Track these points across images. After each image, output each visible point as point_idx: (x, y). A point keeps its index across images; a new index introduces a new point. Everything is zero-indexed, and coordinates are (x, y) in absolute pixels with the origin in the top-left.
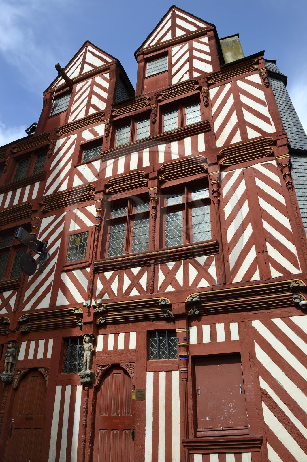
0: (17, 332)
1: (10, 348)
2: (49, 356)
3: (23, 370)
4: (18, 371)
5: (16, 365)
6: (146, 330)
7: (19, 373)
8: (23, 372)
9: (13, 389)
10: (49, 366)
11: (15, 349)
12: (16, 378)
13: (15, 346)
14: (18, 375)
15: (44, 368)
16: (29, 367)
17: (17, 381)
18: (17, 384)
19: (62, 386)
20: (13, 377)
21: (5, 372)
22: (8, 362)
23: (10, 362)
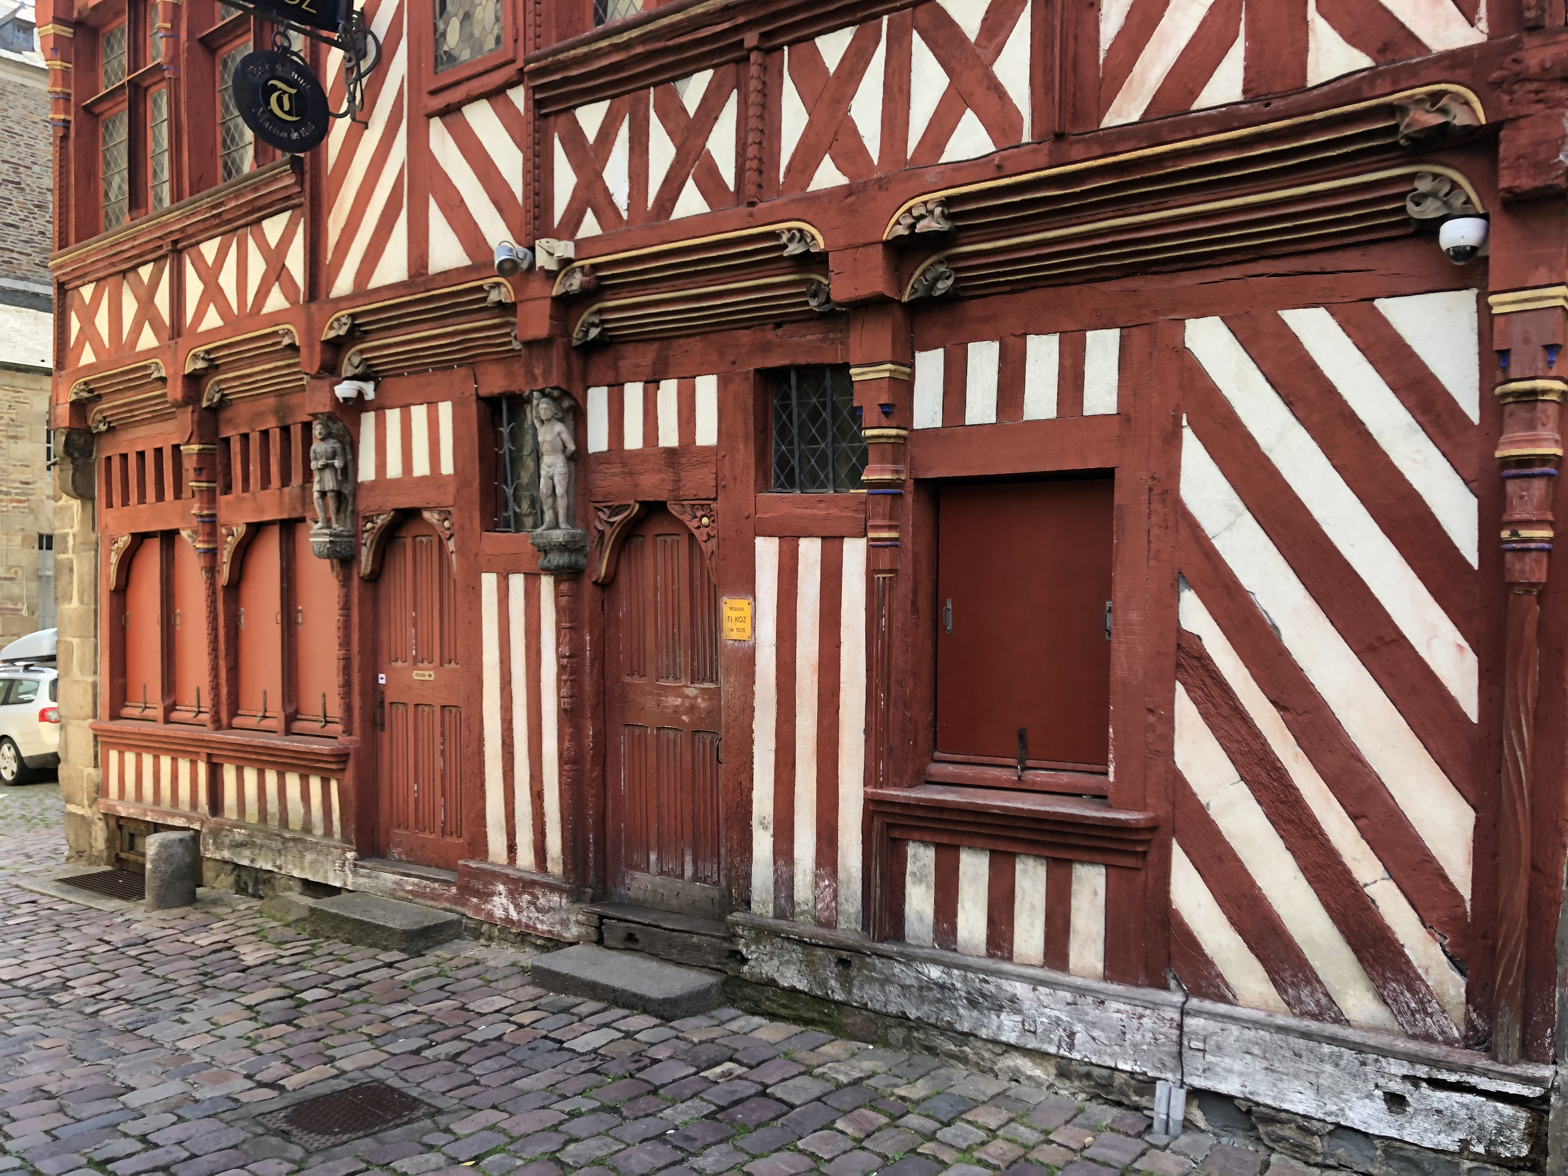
1: (322, 440)
2: (447, 467)
3: (378, 515)
4: (364, 518)
5: (359, 500)
6: (752, 369)
7: (369, 525)
8: (379, 522)
9: (361, 578)
10: (451, 503)
11: (342, 442)
12: (364, 542)
14: (366, 531)
15: (436, 509)
16: (395, 507)
17: (368, 554)
18: (370, 563)
19: (497, 573)
20: (353, 540)
21: (323, 526)
22: (323, 490)
23: (332, 490)
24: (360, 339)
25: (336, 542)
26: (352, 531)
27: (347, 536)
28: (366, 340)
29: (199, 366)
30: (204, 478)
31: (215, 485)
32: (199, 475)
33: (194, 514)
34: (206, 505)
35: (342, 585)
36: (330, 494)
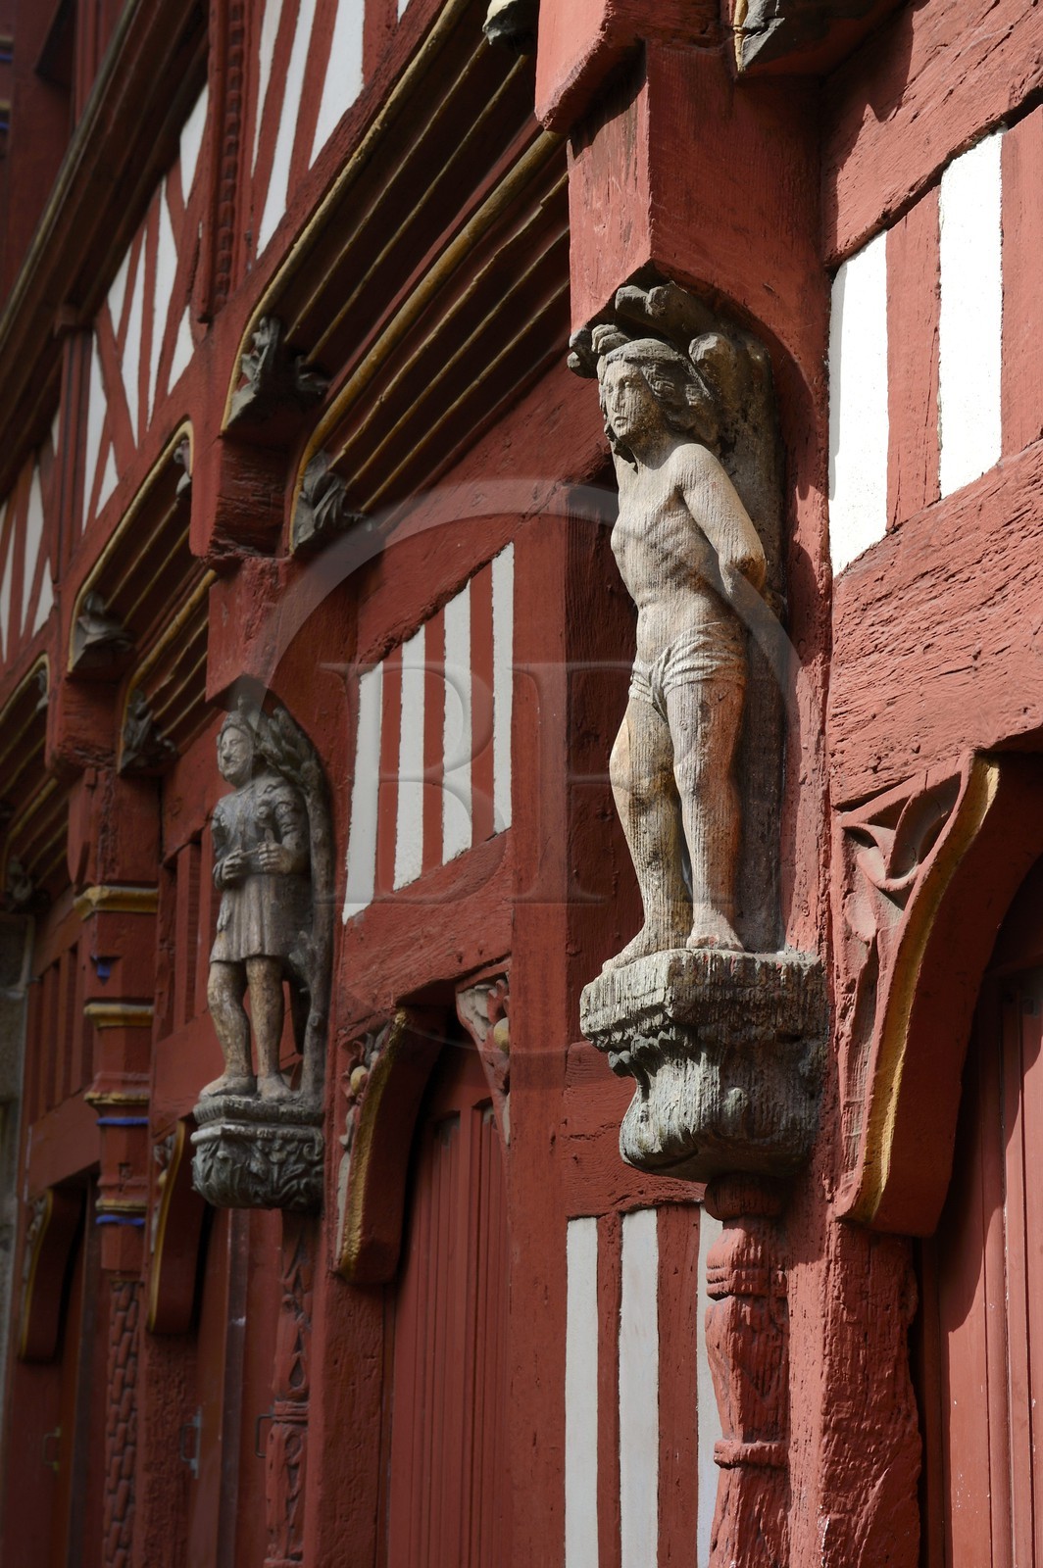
0: (245, 574)
1: (238, 782)
5: (334, 984)
7: (358, 1073)
8: (375, 1056)
10: (504, 941)
12: (341, 1140)
13: (269, 746)
14: (352, 1100)
15: (481, 976)
16: (401, 992)
17: (352, 1185)
18: (358, 1220)
19: (598, 1217)
20: (317, 1134)
21: (231, 1085)
22: (235, 958)
23: (260, 956)
24: (316, 403)
25: (253, 1139)
26: (311, 1102)
27: (294, 1119)
28: (329, 396)
29: (89, 640)
30: (115, 988)
31: (150, 1010)
32: (103, 979)
33: (90, 1101)
34: (119, 1075)
35: (288, 1304)
36: (256, 971)
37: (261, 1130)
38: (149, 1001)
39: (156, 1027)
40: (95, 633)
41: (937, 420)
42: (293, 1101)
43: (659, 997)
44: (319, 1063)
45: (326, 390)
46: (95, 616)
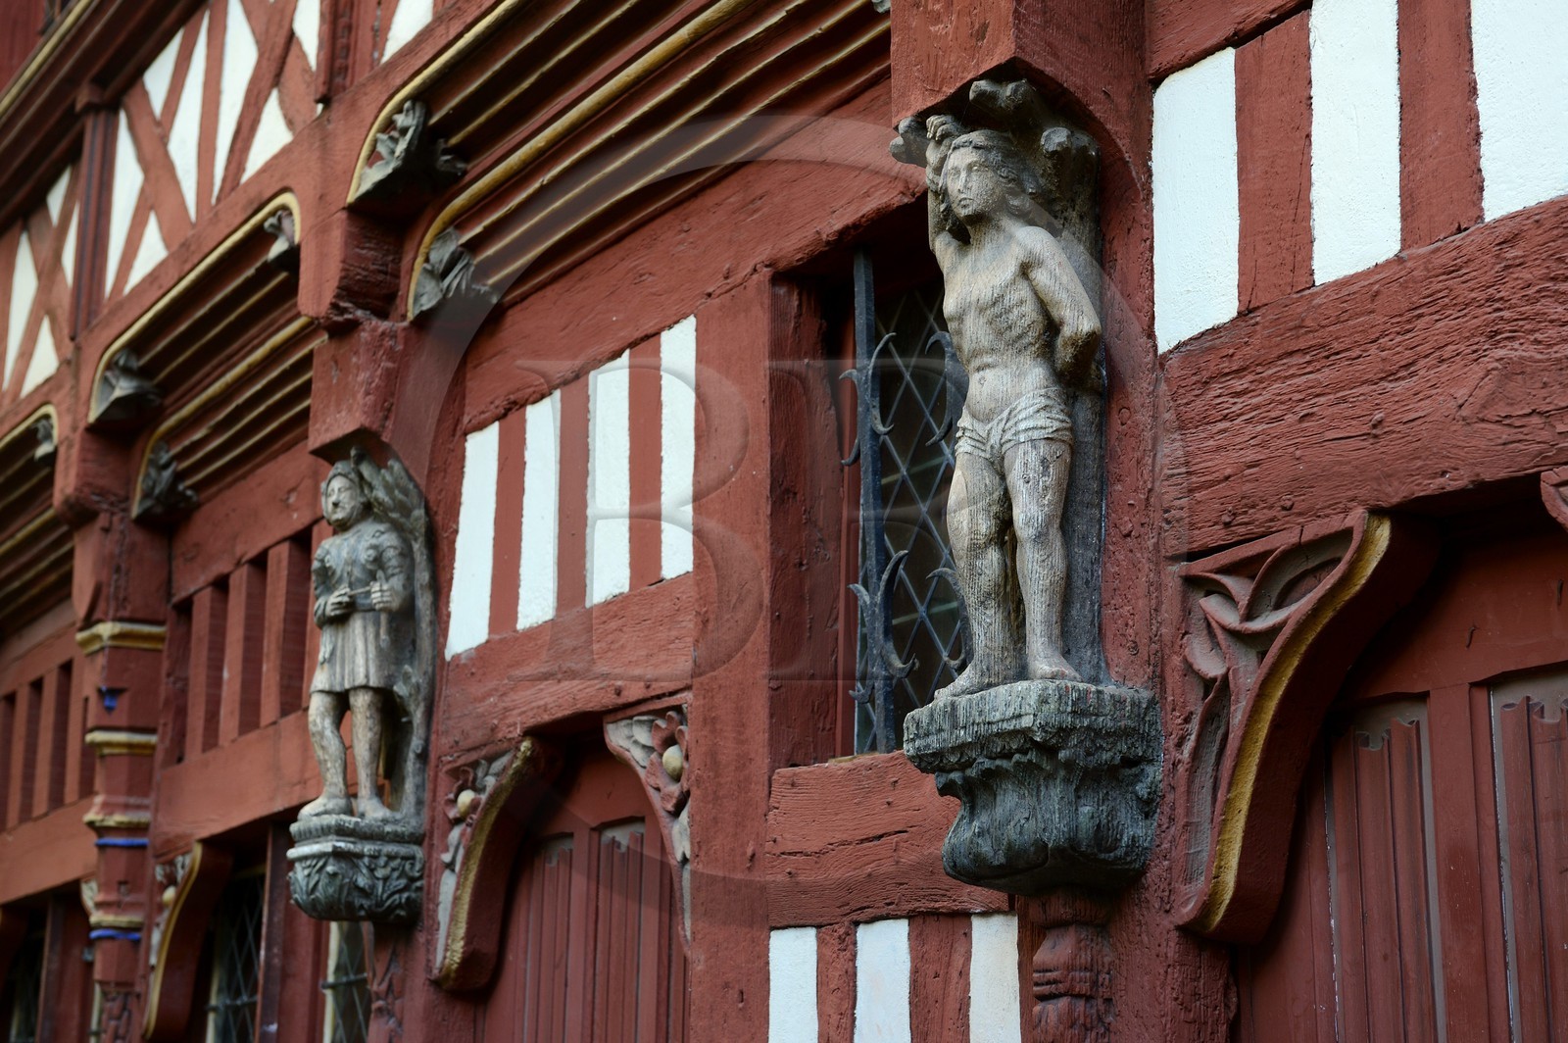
0: (364, 335)
1: (342, 527)
3: (491, 759)
4: (456, 773)
5: (438, 716)
7: (466, 797)
8: (491, 782)
9: (436, 983)
10: (683, 675)
11: (397, 527)
12: (447, 857)
13: (380, 494)
14: (457, 821)
15: (643, 708)
16: (531, 722)
17: (456, 899)
18: (461, 931)
19: (818, 927)
20: (418, 852)
21: (330, 806)
22: (338, 688)
23: (366, 687)
24: (454, 183)
25: (360, 856)
26: (413, 822)
27: (398, 838)
28: (467, 178)
29: (118, 393)
30: (121, 717)
31: (153, 739)
32: (109, 709)
33: (91, 824)
34: (122, 799)
35: (380, 1010)
36: (361, 702)
37: (368, 848)
38: (152, 731)
39: (159, 756)
40: (123, 388)
41: (1308, 217)
42: (396, 822)
43: (1026, 722)
44: (420, 787)
45: (465, 172)
46: (127, 371)
